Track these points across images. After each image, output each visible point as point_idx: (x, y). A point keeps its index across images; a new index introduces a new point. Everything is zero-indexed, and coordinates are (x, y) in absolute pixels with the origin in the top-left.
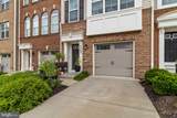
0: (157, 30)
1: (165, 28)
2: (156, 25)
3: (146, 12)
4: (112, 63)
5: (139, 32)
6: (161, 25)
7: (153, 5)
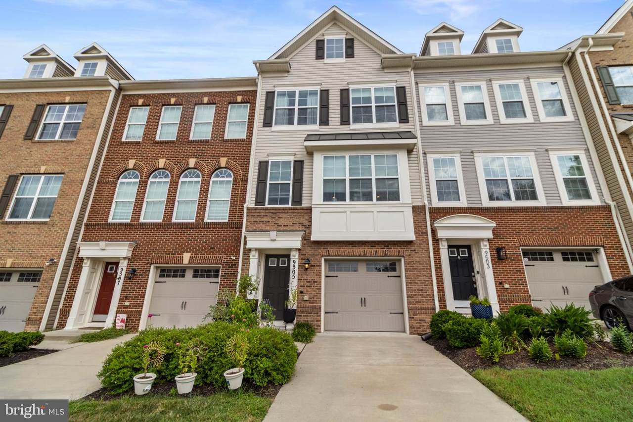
0: (436, 241)
1: (448, 240)
2: (434, 232)
3: (418, 210)
4: (363, 302)
5: (410, 243)
6: (441, 234)
7: (427, 203)
